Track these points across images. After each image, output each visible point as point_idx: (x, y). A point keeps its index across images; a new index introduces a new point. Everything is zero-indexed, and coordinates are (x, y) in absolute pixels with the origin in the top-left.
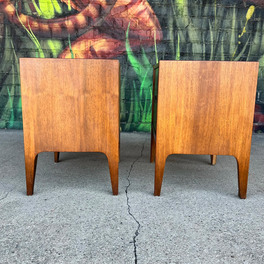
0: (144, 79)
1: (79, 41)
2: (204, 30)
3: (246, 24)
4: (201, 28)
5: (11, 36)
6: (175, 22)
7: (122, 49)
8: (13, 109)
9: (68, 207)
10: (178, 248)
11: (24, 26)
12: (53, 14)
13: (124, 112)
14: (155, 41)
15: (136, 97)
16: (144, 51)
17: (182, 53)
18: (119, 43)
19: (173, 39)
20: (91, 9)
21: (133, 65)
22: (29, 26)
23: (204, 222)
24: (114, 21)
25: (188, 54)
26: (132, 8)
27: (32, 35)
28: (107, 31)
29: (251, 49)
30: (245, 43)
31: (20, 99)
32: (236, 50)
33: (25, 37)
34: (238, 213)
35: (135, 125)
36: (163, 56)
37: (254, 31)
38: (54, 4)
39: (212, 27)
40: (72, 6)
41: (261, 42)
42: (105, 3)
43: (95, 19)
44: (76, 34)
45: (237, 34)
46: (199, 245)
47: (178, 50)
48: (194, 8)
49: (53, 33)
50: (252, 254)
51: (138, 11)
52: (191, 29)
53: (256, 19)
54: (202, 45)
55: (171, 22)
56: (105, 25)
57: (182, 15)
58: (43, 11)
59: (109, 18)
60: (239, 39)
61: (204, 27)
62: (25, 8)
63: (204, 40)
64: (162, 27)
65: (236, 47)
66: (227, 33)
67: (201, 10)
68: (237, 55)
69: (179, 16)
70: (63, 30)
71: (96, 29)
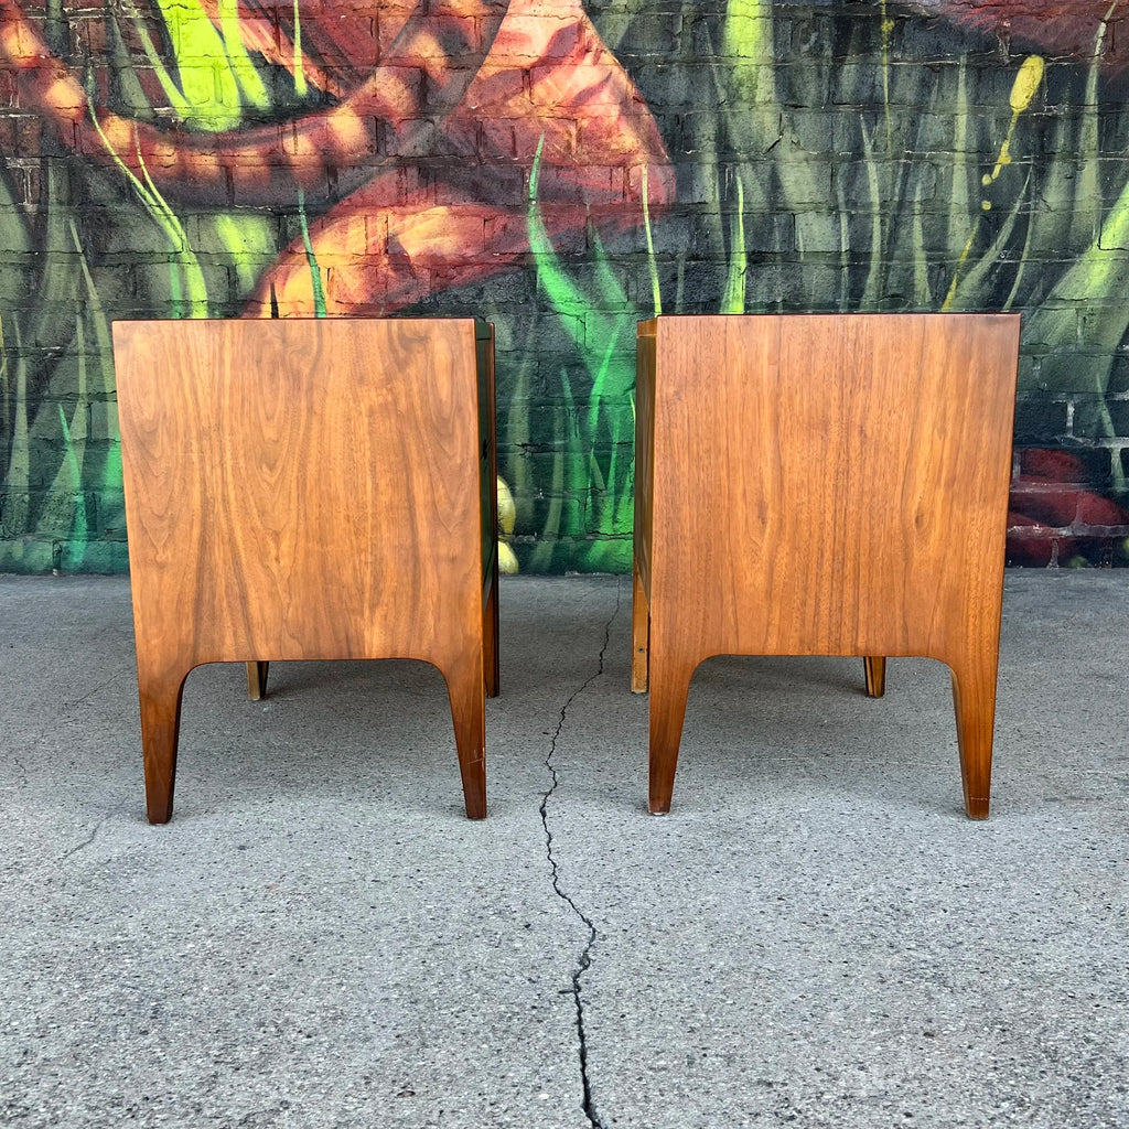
0: (606, 361)
1: (341, 215)
2: (843, 160)
3: (1012, 128)
4: (828, 152)
5: (70, 202)
6: (726, 128)
7: (512, 244)
8: (82, 492)
9: (329, 872)
10: (735, 1008)
11: (121, 163)
12: (236, 111)
13: (526, 496)
14: (646, 207)
15: (573, 436)
16: (600, 251)
17: (753, 253)
18: (501, 221)
19: (718, 198)
20: (388, 88)
21: (560, 307)
22: (142, 163)
23: (835, 917)
24: (481, 133)
25: (779, 258)
26: (548, 81)
27: (153, 199)
28: (451, 174)
29: (1033, 229)
30: (1009, 208)
31: (109, 453)
32: (972, 236)
33: (126, 207)
34: (966, 883)
35: (572, 546)
36: (681, 270)
37: (1044, 157)
38: (239, 71)
39: (875, 147)
40: (311, 79)
41: (1073, 201)
42: (443, 62)
43: (405, 129)
44: (330, 187)
45: (975, 171)
46: (810, 996)
47: (740, 242)
48: (800, 70)
49: (238, 187)
50: (1001, 1023)
51: (577, 91)
52: (790, 156)
53: (1049, 110)
54: (837, 220)
55: (707, 130)
56: (442, 149)
57: (752, 100)
58: (193, 101)
59: (459, 121)
60: (985, 193)
61: (841, 147)
62: (123, 91)
63: (841, 200)
64: (671, 149)
65: (972, 221)
66: (937, 166)
67: (826, 81)
68: (977, 254)
69: (739, 104)
70: (276, 172)
71: (409, 165)
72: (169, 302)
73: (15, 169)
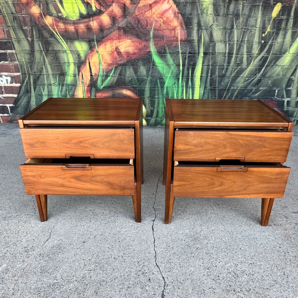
0: (168, 78)
1: (105, 42)
2: (229, 29)
3: (271, 22)
4: (225, 27)
5: (39, 38)
6: (200, 21)
7: (146, 49)
11: (51, 28)
12: (78, 15)
13: (149, 109)
14: (179, 41)
15: (160, 95)
16: (168, 51)
17: (205, 52)
18: (144, 44)
19: (197, 39)
20: (116, 9)
21: (157, 65)
22: (56, 28)
24: (139, 21)
25: (211, 54)
26: (156, 7)
27: (59, 37)
28: (131, 31)
29: (274, 47)
30: (268, 42)
32: (258, 49)
33: (53, 39)
35: (159, 120)
36: (187, 56)
37: (279, 29)
38: (78, 4)
39: (237, 26)
40: (96, 6)
41: (284, 41)
42: (129, 2)
43: (120, 20)
44: (102, 35)
45: (261, 33)
49: (80, 34)
51: (163, 10)
52: (215, 28)
53: (281, 17)
54: (226, 45)
55: (195, 21)
56: (129, 25)
57: (207, 13)
58: (67, 12)
59: (134, 18)
60: (263, 38)
61: (228, 26)
62: (50, 9)
63: (227, 40)
64: (186, 26)
65: (259, 46)
66: (252, 31)
67: (226, 8)
68: (259, 54)
69: (204, 14)
70: (89, 31)
71: (121, 29)
72: (64, 62)
73: (25, 29)
